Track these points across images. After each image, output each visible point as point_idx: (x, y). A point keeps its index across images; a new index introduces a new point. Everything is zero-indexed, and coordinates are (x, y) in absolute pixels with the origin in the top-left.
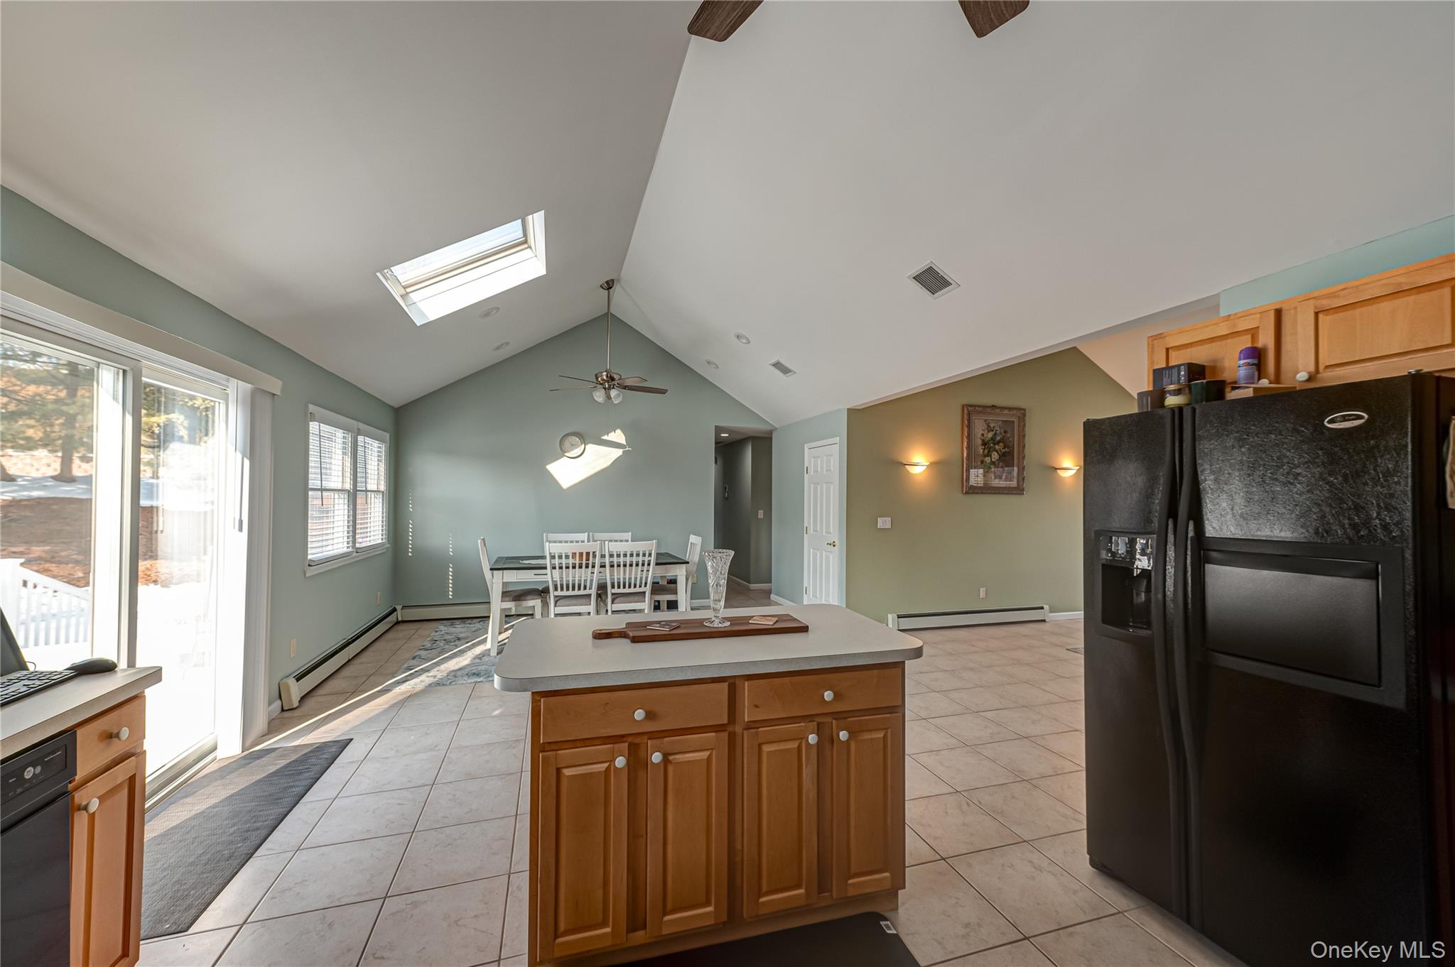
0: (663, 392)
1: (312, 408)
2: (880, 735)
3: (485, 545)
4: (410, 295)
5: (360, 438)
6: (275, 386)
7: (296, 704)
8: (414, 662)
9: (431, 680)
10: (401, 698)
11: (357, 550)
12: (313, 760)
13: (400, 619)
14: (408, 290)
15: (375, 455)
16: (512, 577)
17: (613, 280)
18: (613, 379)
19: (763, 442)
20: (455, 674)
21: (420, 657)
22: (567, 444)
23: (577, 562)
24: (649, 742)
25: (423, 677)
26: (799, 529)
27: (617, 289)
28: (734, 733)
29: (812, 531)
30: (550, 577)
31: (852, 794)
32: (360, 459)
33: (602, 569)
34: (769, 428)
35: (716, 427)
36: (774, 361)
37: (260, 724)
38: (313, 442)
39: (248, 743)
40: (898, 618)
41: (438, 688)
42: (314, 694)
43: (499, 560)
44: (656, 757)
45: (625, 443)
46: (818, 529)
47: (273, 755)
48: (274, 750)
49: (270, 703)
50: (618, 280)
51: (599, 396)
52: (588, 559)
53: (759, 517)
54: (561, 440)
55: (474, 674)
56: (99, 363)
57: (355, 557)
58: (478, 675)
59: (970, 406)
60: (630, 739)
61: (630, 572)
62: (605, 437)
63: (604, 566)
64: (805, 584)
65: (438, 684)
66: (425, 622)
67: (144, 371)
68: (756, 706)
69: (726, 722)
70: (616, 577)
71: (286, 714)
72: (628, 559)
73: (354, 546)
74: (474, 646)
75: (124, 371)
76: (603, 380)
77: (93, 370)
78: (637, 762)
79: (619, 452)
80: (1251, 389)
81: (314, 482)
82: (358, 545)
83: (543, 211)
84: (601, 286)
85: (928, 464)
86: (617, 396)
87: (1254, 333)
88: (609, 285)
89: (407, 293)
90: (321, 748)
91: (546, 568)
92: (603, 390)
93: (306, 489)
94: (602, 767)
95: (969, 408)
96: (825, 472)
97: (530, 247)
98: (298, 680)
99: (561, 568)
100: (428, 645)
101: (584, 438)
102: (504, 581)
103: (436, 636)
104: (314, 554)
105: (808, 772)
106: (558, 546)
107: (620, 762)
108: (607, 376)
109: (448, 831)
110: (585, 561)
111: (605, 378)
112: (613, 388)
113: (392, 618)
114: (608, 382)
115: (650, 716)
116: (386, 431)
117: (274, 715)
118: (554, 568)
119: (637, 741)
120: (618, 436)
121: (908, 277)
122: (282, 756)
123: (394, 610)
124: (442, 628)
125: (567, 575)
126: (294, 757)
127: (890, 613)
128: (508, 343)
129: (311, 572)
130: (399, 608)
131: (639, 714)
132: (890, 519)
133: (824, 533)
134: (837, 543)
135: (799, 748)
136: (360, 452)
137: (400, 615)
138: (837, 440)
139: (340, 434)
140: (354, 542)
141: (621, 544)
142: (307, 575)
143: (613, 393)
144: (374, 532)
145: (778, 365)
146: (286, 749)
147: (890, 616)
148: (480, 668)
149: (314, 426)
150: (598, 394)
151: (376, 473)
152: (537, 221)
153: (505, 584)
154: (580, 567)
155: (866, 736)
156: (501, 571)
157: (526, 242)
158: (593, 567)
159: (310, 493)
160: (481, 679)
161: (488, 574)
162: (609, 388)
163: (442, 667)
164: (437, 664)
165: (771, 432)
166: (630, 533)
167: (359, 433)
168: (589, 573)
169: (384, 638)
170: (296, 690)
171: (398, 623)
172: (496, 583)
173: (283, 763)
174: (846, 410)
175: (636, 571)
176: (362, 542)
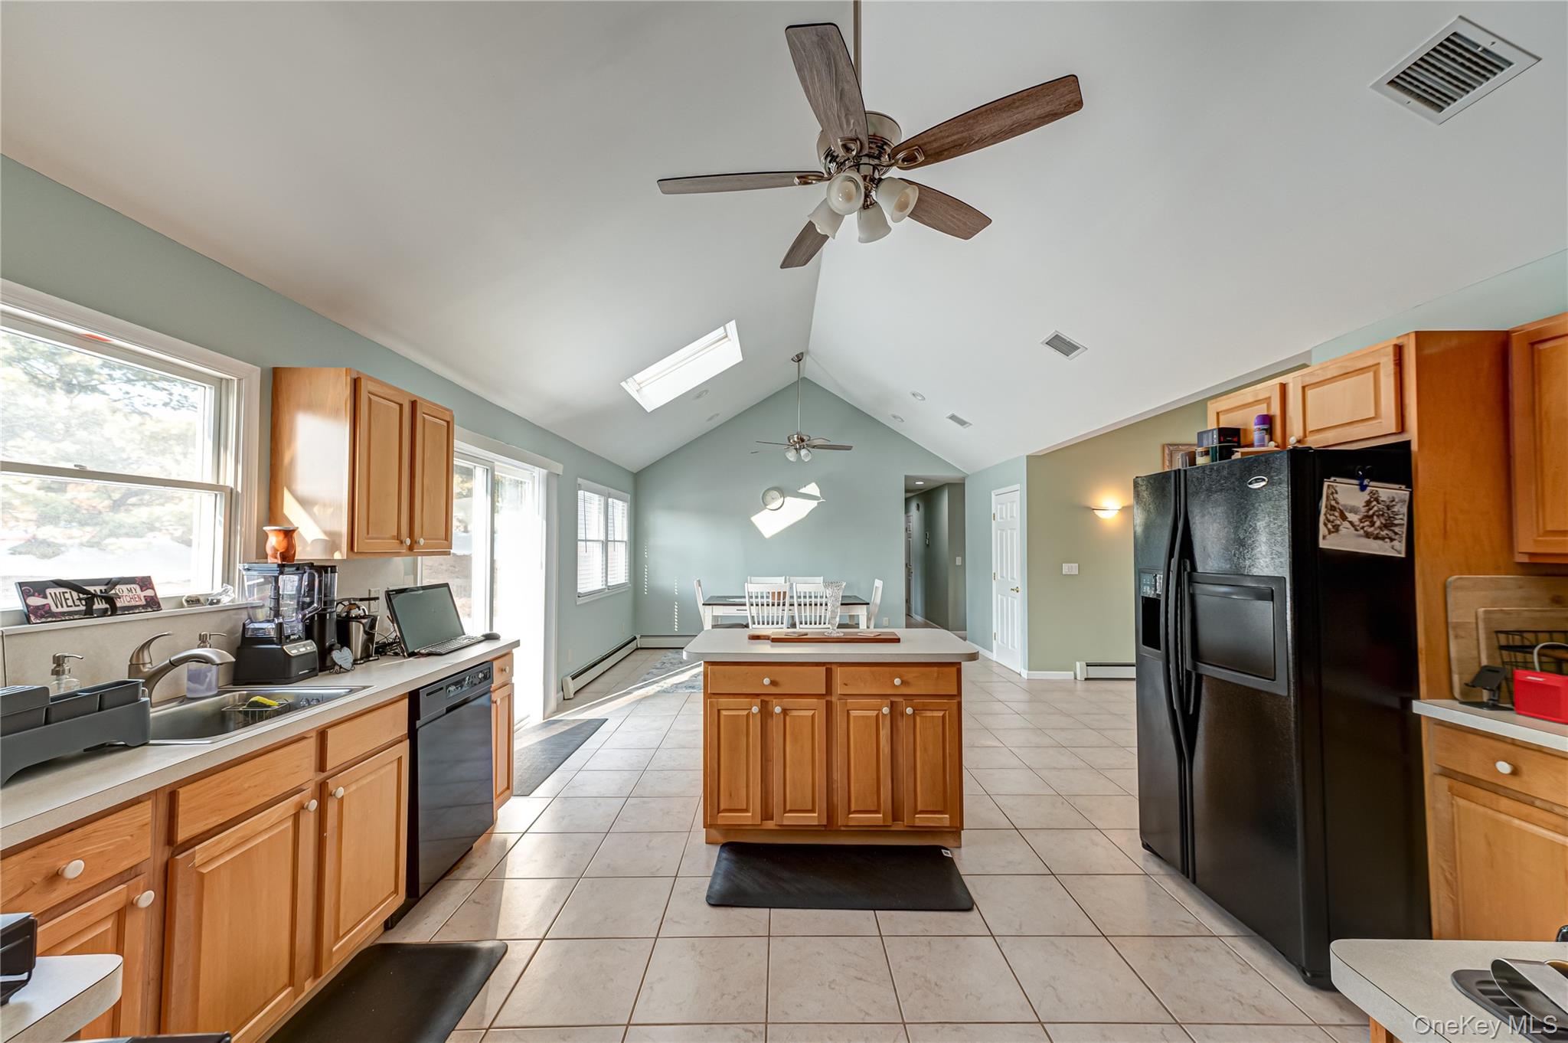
0: (849, 448)
1: (580, 480)
2: (941, 714)
3: (700, 585)
4: (643, 389)
5: (610, 500)
6: (559, 468)
7: (572, 696)
8: (647, 676)
9: (659, 689)
10: (638, 698)
11: (609, 588)
12: (585, 728)
13: (639, 646)
14: (641, 385)
15: (620, 510)
16: (720, 611)
17: (802, 353)
18: (803, 440)
19: (957, 488)
20: (677, 686)
21: (652, 673)
22: (768, 498)
23: (770, 601)
24: (774, 700)
25: (654, 686)
26: (988, 574)
27: (807, 359)
28: (831, 702)
29: (999, 578)
30: (748, 612)
31: (918, 754)
32: (610, 513)
33: (792, 608)
34: (962, 475)
35: (905, 476)
36: (949, 414)
37: (553, 705)
38: (580, 504)
39: (546, 715)
40: (1087, 666)
41: (664, 694)
42: (582, 691)
43: (712, 598)
44: (778, 710)
45: (819, 496)
46: (1005, 575)
47: (561, 723)
48: (561, 721)
49: (558, 692)
50: (808, 352)
51: (791, 456)
52: (779, 599)
53: (957, 564)
54: (764, 494)
55: (690, 687)
56: (475, 467)
57: (607, 593)
58: (693, 687)
59: (1170, 445)
60: (763, 698)
61: (816, 610)
62: (803, 490)
63: (793, 605)
64: (994, 631)
65: (665, 691)
66: (657, 650)
67: (496, 468)
68: (846, 685)
69: (824, 693)
70: (803, 615)
71: (565, 701)
72: (813, 600)
73: (606, 585)
74: (692, 668)
75: (487, 470)
76: (794, 441)
77: (472, 470)
78: (766, 713)
79: (814, 504)
80: (1240, 453)
81: (581, 536)
82: (609, 584)
83: (734, 321)
84: (792, 359)
85: (1120, 508)
86: (806, 455)
87: (1268, 400)
88: (799, 358)
89: (641, 388)
90: (589, 722)
91: (745, 605)
92: (795, 451)
93: (576, 540)
94: (745, 713)
95: (1171, 448)
96: (1009, 519)
97: (730, 340)
98: (573, 679)
99: (757, 605)
100: (659, 666)
101: (783, 492)
102: (714, 614)
103: (664, 659)
104: (582, 588)
105: (885, 733)
106: (759, 586)
107: (755, 709)
108: (798, 438)
109: (666, 772)
110: (780, 599)
111: (796, 440)
112: (804, 448)
113: (632, 645)
114: (799, 443)
115: (773, 683)
116: (626, 493)
117: (560, 702)
118: (752, 605)
119: (767, 699)
120: (813, 489)
121: (1042, 343)
122: (566, 724)
123: (635, 638)
124: (670, 654)
125: (763, 612)
126: (573, 725)
127: (1078, 661)
128: (718, 415)
129: (580, 601)
130: (638, 637)
131: (766, 681)
132: (1077, 565)
133: (1009, 579)
134: (1020, 589)
135: (877, 716)
136: (610, 509)
137: (639, 642)
138: (1017, 487)
139: (596, 497)
140: (606, 581)
141: (810, 586)
142: (578, 604)
143: (803, 452)
144: (620, 575)
145: (953, 418)
146: (568, 721)
147: (1078, 664)
148: (695, 683)
149: (581, 493)
150: (790, 454)
151: (621, 529)
152: (732, 326)
153: (715, 618)
154: (773, 605)
155: (929, 714)
156: (711, 607)
157: (726, 336)
158: (784, 605)
159: (579, 543)
160: (695, 690)
161: (701, 608)
162: (800, 449)
163: (668, 681)
164: (664, 679)
165: (964, 479)
166: (822, 578)
167: (610, 496)
168: (781, 610)
169: (627, 659)
170: (572, 686)
171: (637, 649)
172: (708, 615)
173: (567, 728)
174: (1025, 457)
175: (821, 610)
176: (612, 582)
